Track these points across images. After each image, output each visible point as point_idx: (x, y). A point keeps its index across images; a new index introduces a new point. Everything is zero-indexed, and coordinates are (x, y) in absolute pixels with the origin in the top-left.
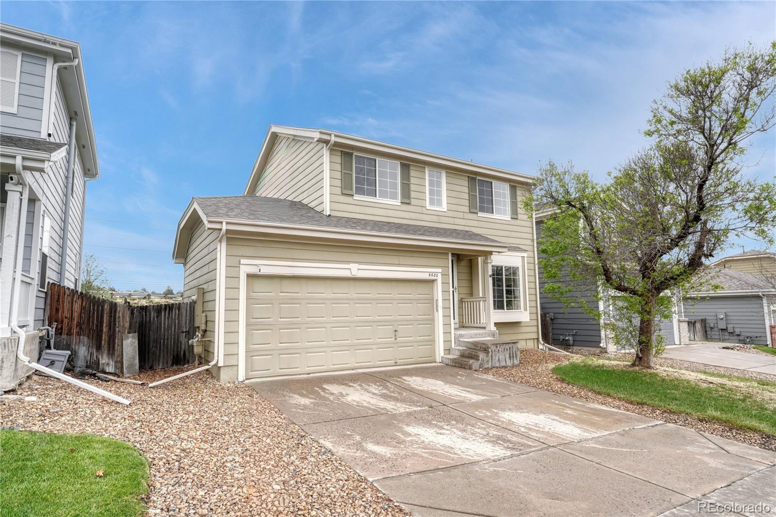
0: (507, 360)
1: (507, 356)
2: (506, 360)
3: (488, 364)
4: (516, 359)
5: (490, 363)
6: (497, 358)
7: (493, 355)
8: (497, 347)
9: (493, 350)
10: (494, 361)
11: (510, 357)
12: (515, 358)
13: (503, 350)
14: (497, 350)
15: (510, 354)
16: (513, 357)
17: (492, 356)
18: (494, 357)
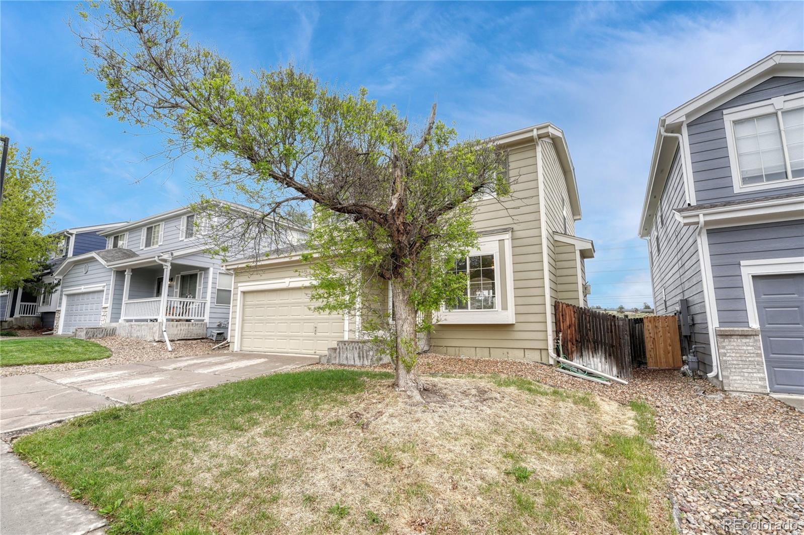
0: (356, 359)
1: (356, 355)
2: (354, 359)
3: (336, 360)
4: (367, 359)
5: (337, 360)
6: (345, 356)
7: (341, 352)
8: (345, 344)
9: (341, 347)
10: (341, 358)
11: (359, 357)
12: (365, 359)
13: (351, 349)
14: (344, 347)
15: (359, 353)
16: (363, 357)
17: (339, 353)
18: (341, 354)
